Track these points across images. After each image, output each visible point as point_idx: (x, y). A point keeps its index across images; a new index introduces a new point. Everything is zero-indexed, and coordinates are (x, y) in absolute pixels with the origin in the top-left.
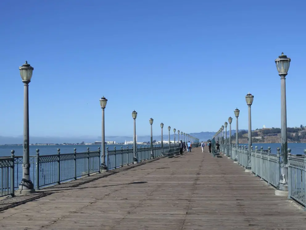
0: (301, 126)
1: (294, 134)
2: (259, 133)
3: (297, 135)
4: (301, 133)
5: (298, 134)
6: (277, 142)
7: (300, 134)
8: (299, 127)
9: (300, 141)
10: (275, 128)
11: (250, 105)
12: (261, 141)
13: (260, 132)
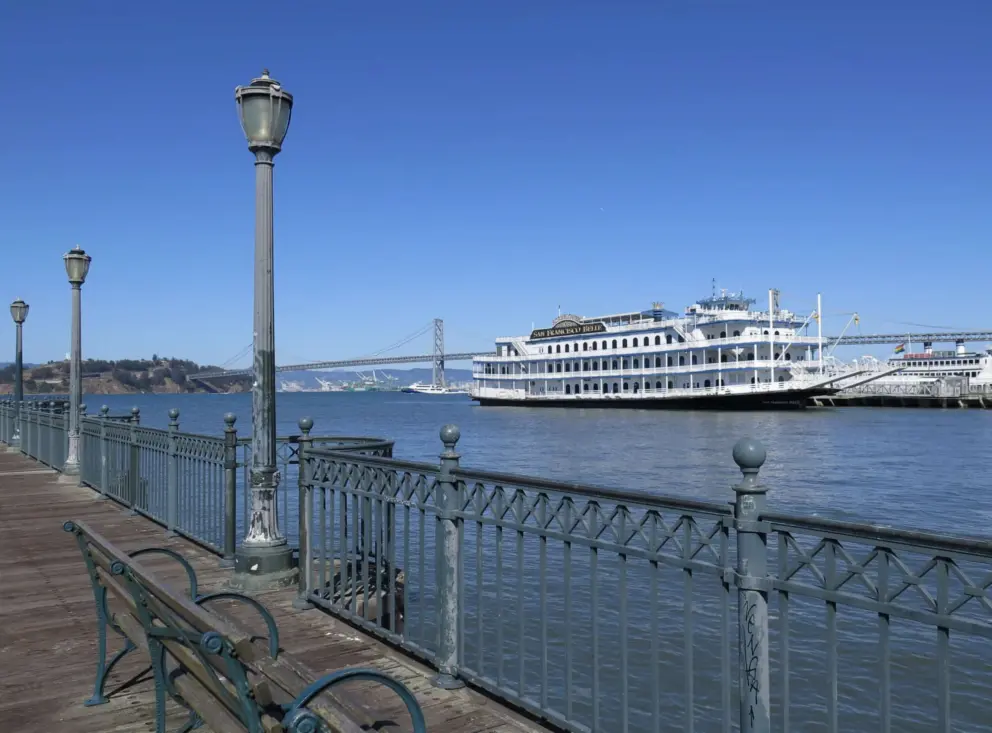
0: (155, 358)
1: (139, 375)
2: (56, 371)
3: (145, 376)
4: (155, 373)
5: (147, 375)
6: (99, 392)
7: (151, 375)
8: (149, 358)
9: (151, 390)
10: (95, 359)
11: (79, 284)
12: (59, 389)
13: (59, 368)
